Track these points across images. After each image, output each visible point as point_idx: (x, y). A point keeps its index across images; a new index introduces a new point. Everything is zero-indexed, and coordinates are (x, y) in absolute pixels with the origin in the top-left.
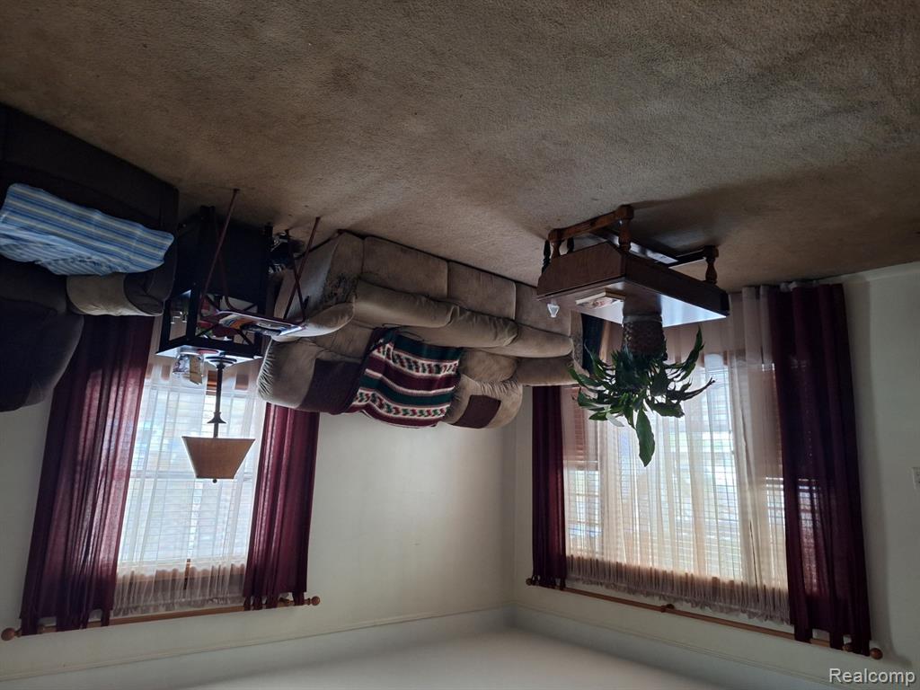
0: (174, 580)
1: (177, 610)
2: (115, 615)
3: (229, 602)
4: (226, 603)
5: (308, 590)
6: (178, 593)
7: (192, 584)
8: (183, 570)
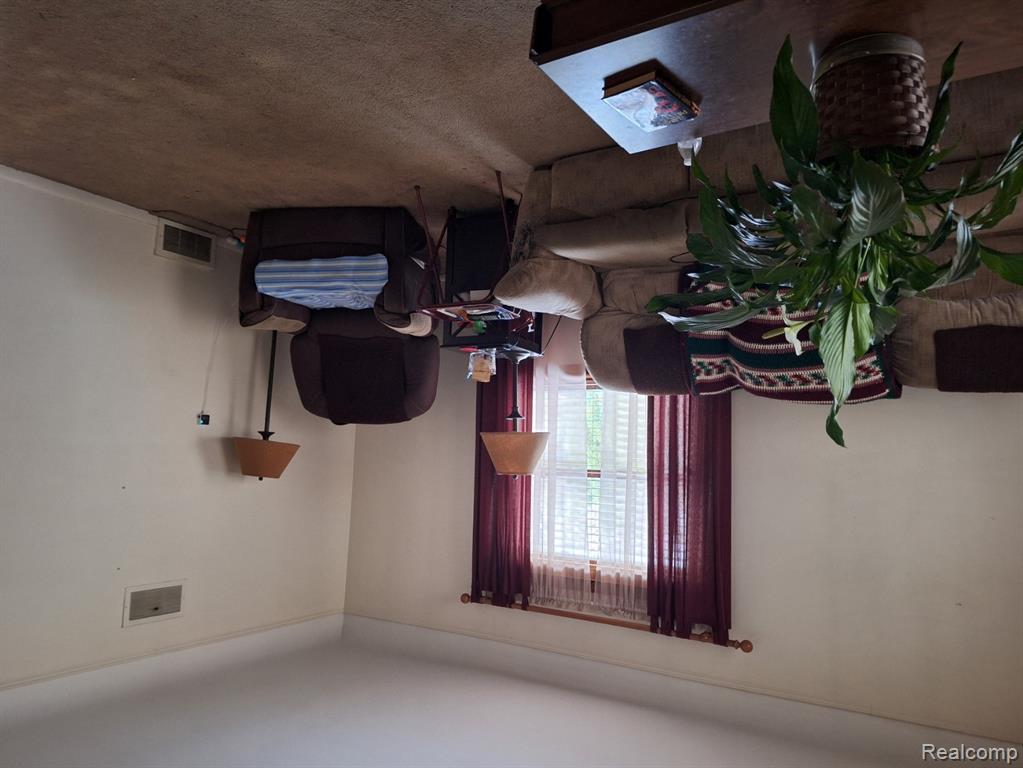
0: (582, 581)
1: (585, 612)
2: (536, 602)
3: (637, 617)
4: (634, 618)
5: (732, 626)
6: (586, 594)
7: (599, 588)
8: (587, 571)
